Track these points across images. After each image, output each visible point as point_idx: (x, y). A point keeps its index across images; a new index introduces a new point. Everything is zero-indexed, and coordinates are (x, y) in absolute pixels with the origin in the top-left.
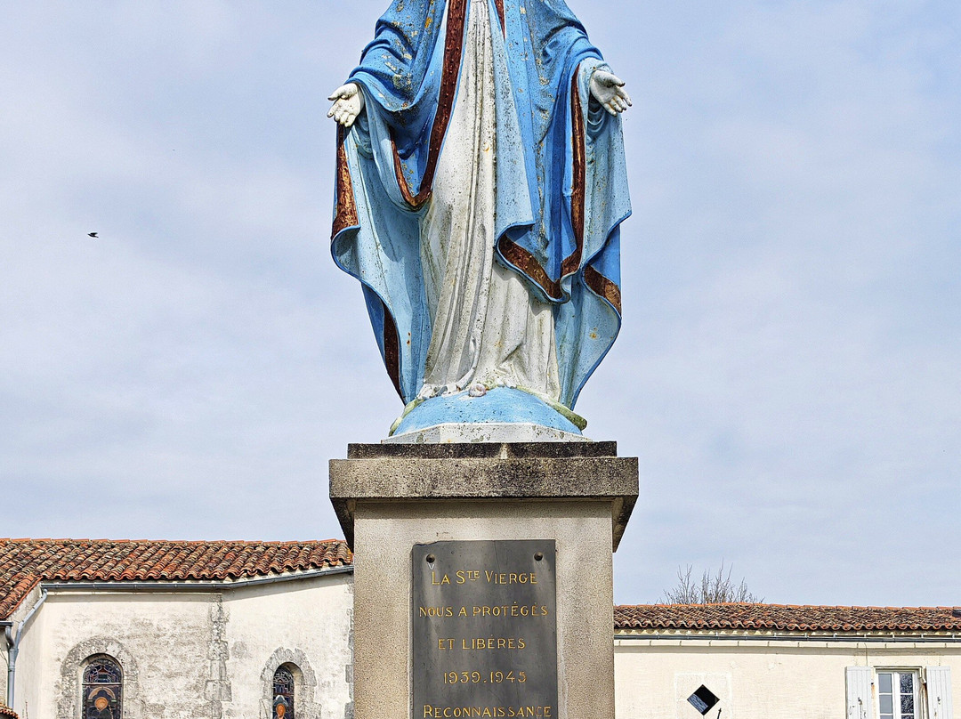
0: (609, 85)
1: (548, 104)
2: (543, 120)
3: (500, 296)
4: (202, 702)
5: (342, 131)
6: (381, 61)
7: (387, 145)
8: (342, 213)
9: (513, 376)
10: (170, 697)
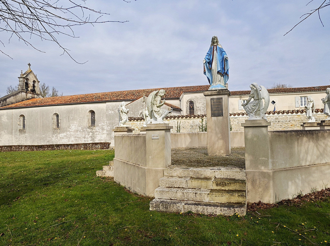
0: (227, 57)
1: (222, 59)
2: (221, 61)
3: (218, 76)
4: (204, 106)
5: (204, 64)
6: (207, 57)
7: (208, 64)
8: (204, 70)
9: (219, 83)
10: (200, 106)
